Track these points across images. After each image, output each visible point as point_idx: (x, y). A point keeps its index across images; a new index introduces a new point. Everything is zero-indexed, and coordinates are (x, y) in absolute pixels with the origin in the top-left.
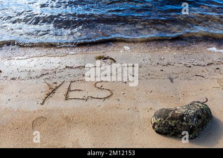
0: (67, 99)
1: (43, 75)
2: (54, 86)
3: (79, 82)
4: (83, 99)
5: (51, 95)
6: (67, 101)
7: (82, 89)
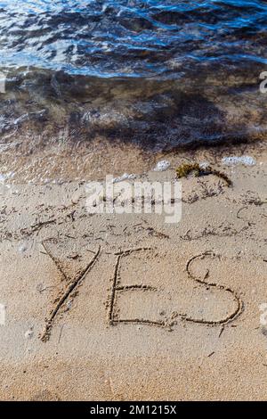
0: (113, 321)
1: (41, 224)
2: (74, 268)
3: (143, 254)
4: (160, 324)
5: (67, 302)
6: (115, 328)
7: (153, 285)
